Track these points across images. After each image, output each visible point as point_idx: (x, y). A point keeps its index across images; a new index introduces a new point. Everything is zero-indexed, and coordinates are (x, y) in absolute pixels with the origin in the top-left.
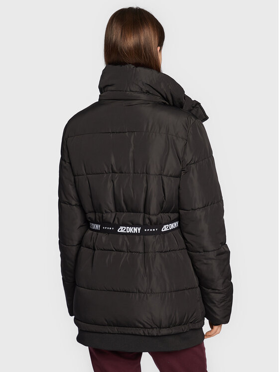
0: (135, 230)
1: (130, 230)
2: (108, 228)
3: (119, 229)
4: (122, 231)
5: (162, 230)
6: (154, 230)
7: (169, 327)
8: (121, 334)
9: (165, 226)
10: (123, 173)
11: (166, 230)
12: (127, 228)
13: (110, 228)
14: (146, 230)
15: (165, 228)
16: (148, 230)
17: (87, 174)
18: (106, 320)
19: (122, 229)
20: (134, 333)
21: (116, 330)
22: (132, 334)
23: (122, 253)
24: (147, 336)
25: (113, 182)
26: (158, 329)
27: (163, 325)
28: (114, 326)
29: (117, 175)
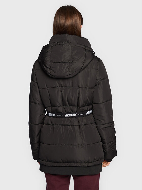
0: (74, 115)
1: (71, 115)
2: (60, 115)
3: (66, 115)
4: (67, 116)
5: (86, 114)
6: (83, 114)
7: (93, 162)
8: (70, 166)
9: (87, 112)
10: (67, 87)
11: (88, 114)
12: (70, 114)
13: (61, 115)
14: (79, 115)
15: (87, 113)
16: (80, 114)
17: (47, 88)
18: (62, 160)
19: (67, 115)
20: (76, 166)
21: (67, 164)
22: (75, 166)
23: (69, 126)
24: (82, 167)
25: (62, 92)
26: (88, 163)
27: (90, 161)
28: (66, 163)
29: (63, 88)
